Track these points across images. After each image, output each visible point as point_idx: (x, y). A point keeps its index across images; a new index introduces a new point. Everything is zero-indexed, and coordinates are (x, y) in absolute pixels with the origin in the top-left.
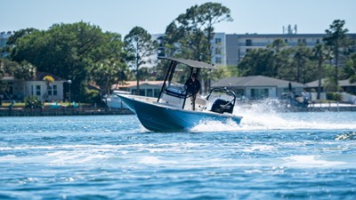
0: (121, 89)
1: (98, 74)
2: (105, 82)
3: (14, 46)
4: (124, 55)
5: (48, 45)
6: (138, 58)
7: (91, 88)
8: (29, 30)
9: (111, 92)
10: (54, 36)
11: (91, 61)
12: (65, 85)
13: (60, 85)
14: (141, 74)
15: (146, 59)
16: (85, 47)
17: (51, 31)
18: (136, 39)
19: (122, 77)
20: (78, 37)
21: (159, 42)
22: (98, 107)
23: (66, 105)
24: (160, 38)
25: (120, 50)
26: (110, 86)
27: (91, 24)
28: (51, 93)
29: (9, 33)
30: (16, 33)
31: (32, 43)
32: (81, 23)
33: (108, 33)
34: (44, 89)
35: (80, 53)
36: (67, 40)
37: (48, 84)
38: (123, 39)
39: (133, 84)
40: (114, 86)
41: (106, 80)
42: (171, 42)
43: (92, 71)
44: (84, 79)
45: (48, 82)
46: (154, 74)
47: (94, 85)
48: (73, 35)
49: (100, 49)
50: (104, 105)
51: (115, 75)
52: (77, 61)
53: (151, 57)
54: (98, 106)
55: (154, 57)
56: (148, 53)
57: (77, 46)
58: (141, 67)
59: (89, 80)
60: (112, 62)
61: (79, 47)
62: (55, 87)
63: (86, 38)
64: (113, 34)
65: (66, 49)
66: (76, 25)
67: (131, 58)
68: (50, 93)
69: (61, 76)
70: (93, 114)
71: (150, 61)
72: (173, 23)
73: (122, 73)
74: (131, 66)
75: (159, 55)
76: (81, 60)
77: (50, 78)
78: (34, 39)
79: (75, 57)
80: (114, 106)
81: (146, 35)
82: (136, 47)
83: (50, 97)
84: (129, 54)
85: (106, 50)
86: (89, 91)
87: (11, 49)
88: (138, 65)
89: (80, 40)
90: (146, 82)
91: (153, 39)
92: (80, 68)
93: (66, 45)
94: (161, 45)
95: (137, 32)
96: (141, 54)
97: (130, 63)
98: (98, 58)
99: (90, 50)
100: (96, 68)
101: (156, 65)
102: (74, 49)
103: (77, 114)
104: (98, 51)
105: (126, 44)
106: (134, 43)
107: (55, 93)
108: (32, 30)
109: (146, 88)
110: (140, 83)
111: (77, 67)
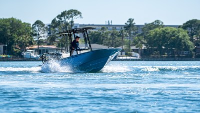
0: (30, 49)
1: (20, 42)
2: (23, 46)
4: (32, 33)
6: (39, 34)
7: (16, 48)
9: (26, 51)
11: (16, 36)
12: (4, 47)
13: (2, 47)
14: (40, 42)
15: (42, 35)
16: (14, 29)
18: (38, 26)
19: (31, 43)
20: (10, 25)
21: (48, 27)
22: (19, 58)
23: (4, 56)
24: (49, 26)
25: (30, 31)
26: (25, 47)
27: (17, 19)
32: (12, 18)
33: (24, 23)
35: (11, 32)
36: (6, 26)
38: (31, 26)
39: (36, 47)
40: (27, 48)
41: (23, 45)
42: (54, 27)
43: (17, 41)
44: (13, 44)
46: (46, 42)
47: (18, 47)
48: (8, 24)
49: (21, 30)
50: (22, 56)
51: (28, 43)
52: (10, 36)
53: (45, 34)
54: (19, 57)
55: (46, 34)
56: (43, 32)
57: (10, 29)
58: (40, 39)
59: (15, 45)
60: (26, 37)
61: (11, 29)
63: (14, 25)
64: (27, 24)
65: (5, 30)
66: (10, 19)
67: (35, 35)
69: (2, 43)
70: (17, 61)
71: (44, 36)
72: (55, 19)
73: (31, 41)
74: (35, 39)
75: (48, 33)
76: (12, 35)
79: (9, 34)
80: (27, 57)
81: (42, 24)
82: (37, 30)
84: (34, 33)
85: (24, 31)
86: (15, 50)
88: (38, 38)
89: (12, 26)
90: (42, 46)
91: (45, 26)
92: (11, 39)
93: (5, 28)
94: (49, 29)
95: (38, 23)
96: (40, 33)
97: (35, 37)
98: (20, 34)
99: (16, 31)
100: (19, 39)
101: (47, 38)
102: (8, 30)
103: (10, 61)
104: (20, 31)
105: (33, 28)
106: (37, 28)
109: (42, 49)
110: (39, 46)
111: (10, 39)
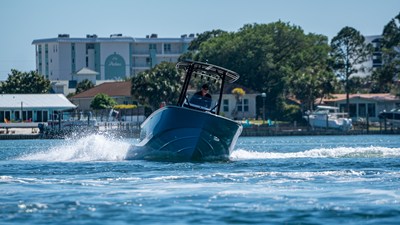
0: (326, 103)
1: (299, 85)
3: (197, 52)
4: (331, 62)
5: (238, 50)
6: (349, 65)
7: (290, 102)
8: (215, 32)
9: (315, 108)
10: (245, 40)
11: (290, 69)
12: (259, 99)
13: (252, 99)
14: (352, 86)
15: (358, 66)
16: (283, 53)
17: (242, 33)
18: (346, 43)
19: (328, 88)
20: (274, 40)
21: (375, 45)
22: (298, 126)
23: (259, 123)
24: (376, 41)
25: (326, 55)
26: (313, 100)
27: (291, 25)
28: (242, 107)
29: (192, 35)
30: (200, 36)
31: (218, 48)
32: (279, 23)
33: (311, 35)
34: (232, 104)
35: (276, 60)
36: (261, 44)
37: (237, 98)
38: (329, 43)
39: (341, 97)
40: (318, 100)
41: (308, 93)
42: (389, 45)
43: (291, 82)
44: (281, 91)
45: (238, 95)
46: (368, 85)
47: (294, 99)
48: (268, 37)
49: (301, 55)
50: (305, 123)
51: (319, 87)
52: (272, 70)
53: (365, 64)
54: (298, 124)
55: (368, 64)
56: (360, 59)
57: (272, 51)
58: (351, 76)
59: (288, 92)
60: (316, 71)
61: (275, 52)
62: (246, 101)
63: (285, 41)
64: (318, 37)
65: (259, 55)
66: (272, 26)
67: (340, 66)
68: (240, 108)
69: (253, 89)
70: (292, 134)
71: (363, 68)
72: (392, 22)
73: (329, 84)
74: (340, 76)
75: (374, 61)
76: (278, 68)
77: (240, 90)
78: (222, 43)
79: (271, 65)
80: (318, 124)
81: (358, 38)
82: (345, 52)
83: (240, 114)
84: (337, 61)
85: (309, 56)
86: (287, 106)
87: (194, 55)
88: (348, 75)
89: (278, 44)
90: (358, 95)
91: (366, 42)
92: (277, 78)
93: (260, 50)
94: (377, 49)
95: (347, 33)
96: (351, 61)
97: (338, 72)
98: (298, 65)
99: (289, 56)
100: (296, 78)
101: (370, 74)
102: (270, 55)
103: (273, 134)
104: (298, 58)
105: (334, 48)
106: (344, 47)
107: (246, 108)
108: (218, 32)
109: (358, 102)
110: (351, 96)
111: (273, 77)
